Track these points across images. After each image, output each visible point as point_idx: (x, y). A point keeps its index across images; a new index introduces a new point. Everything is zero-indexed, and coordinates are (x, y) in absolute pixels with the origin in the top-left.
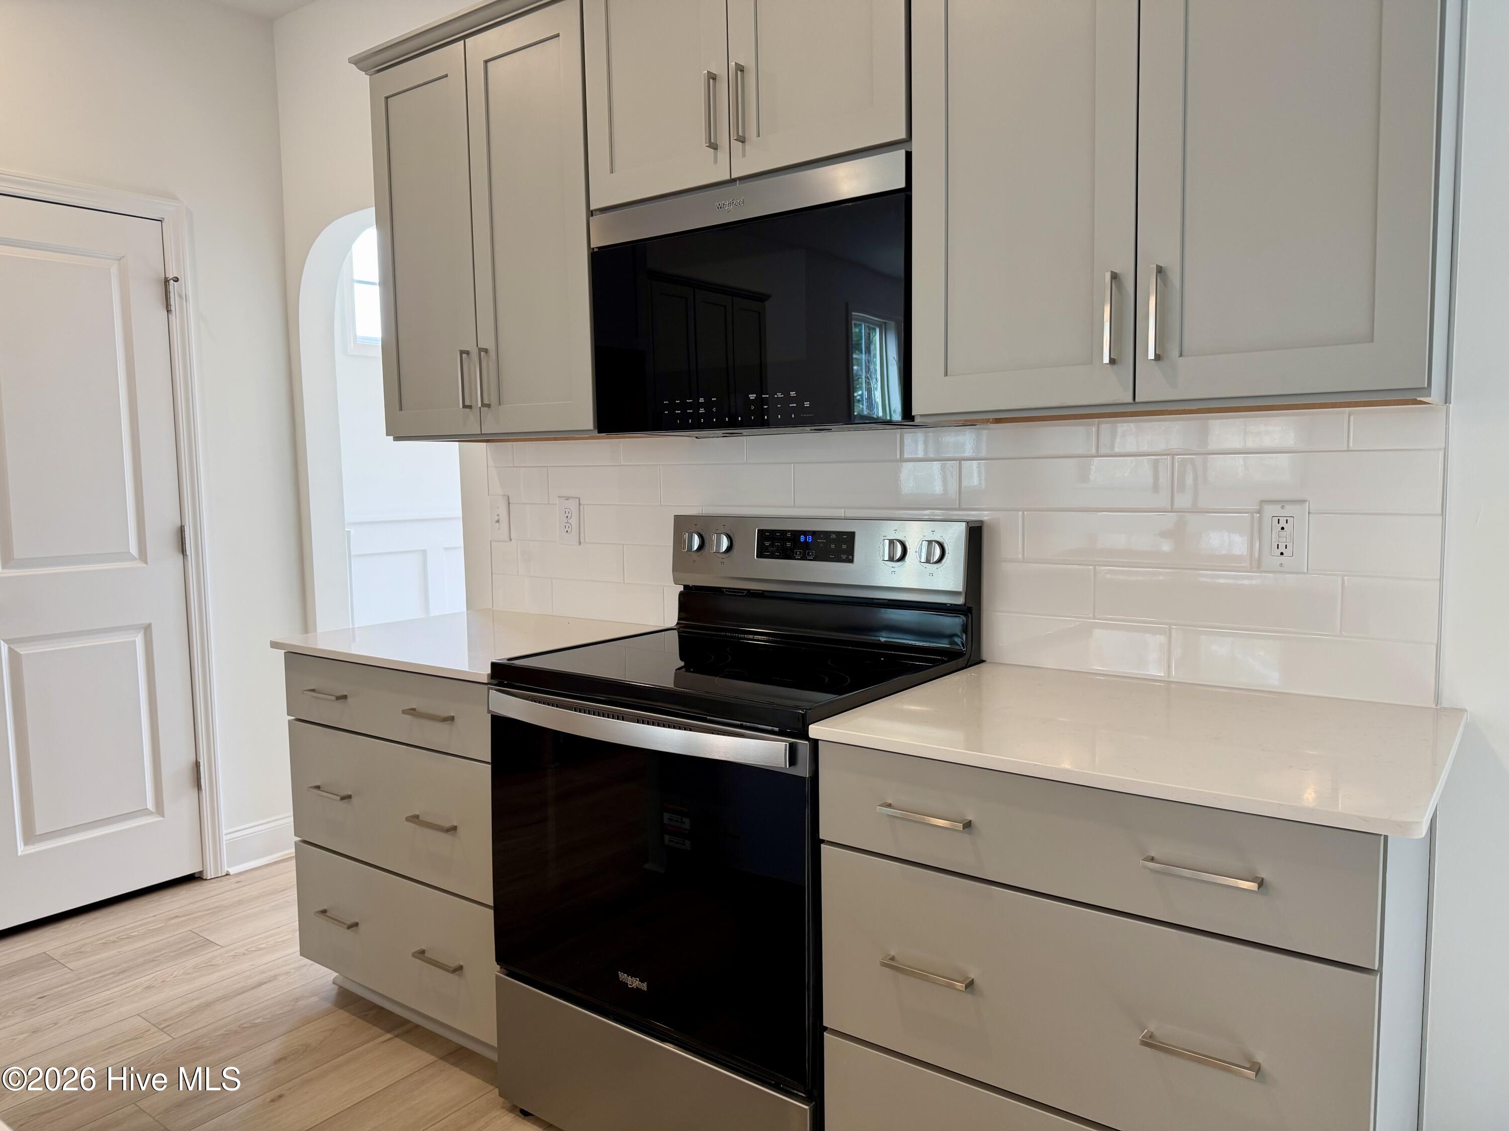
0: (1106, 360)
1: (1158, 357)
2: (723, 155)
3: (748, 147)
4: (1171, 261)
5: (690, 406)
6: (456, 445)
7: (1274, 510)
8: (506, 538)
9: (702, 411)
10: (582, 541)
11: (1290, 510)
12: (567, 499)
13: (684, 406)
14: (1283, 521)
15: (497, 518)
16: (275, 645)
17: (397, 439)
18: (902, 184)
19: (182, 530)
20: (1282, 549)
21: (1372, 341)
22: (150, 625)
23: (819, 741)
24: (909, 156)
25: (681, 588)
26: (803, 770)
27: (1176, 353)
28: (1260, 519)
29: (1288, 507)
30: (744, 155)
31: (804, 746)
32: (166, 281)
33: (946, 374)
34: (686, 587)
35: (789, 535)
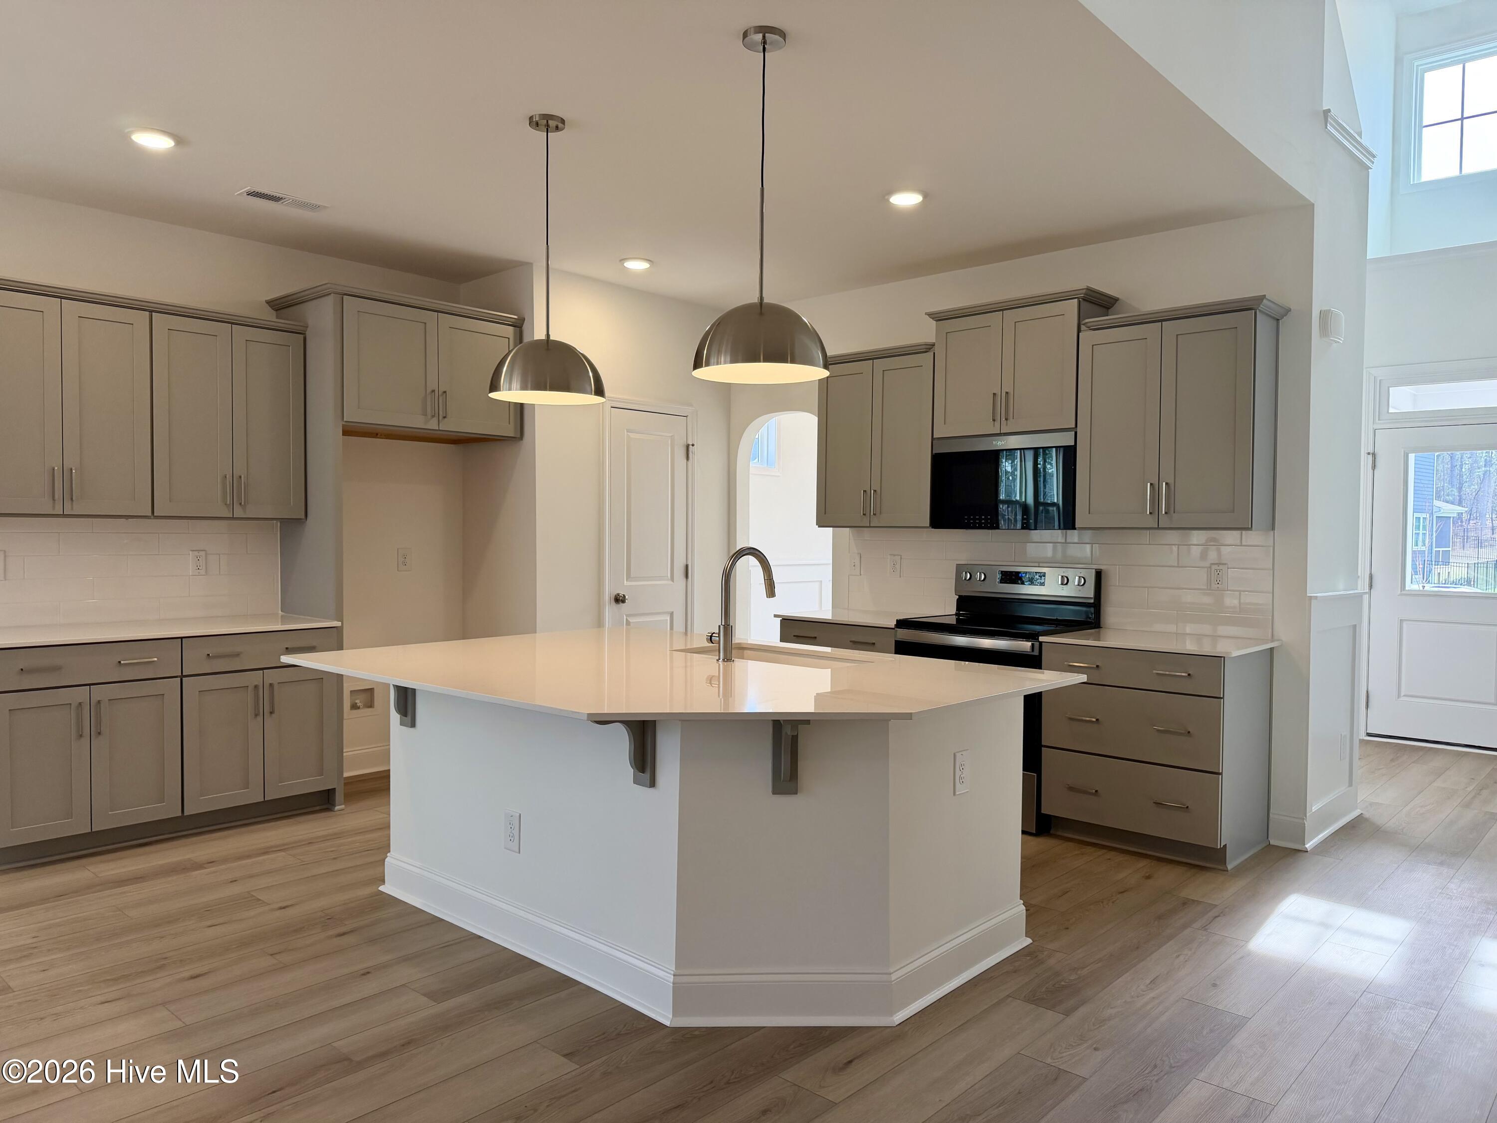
0: (1148, 513)
1: (1166, 513)
2: (997, 424)
3: (1008, 421)
4: (1171, 481)
5: (978, 519)
6: (832, 528)
7: (1216, 567)
8: (859, 574)
9: (983, 521)
10: (902, 575)
11: (1221, 567)
12: (894, 555)
13: (975, 519)
14: (1218, 571)
15: (854, 564)
16: (776, 616)
17: (819, 527)
18: (1073, 444)
19: (687, 566)
20: (1218, 581)
21: (1233, 512)
22: (673, 612)
23: (1043, 643)
24: (1076, 433)
25: (957, 597)
26: (1036, 653)
27: (1172, 511)
28: (1211, 570)
29: (1220, 566)
30: (1007, 425)
31: (1037, 644)
32: (688, 447)
33: (1089, 513)
34: (959, 596)
35: (1014, 573)
